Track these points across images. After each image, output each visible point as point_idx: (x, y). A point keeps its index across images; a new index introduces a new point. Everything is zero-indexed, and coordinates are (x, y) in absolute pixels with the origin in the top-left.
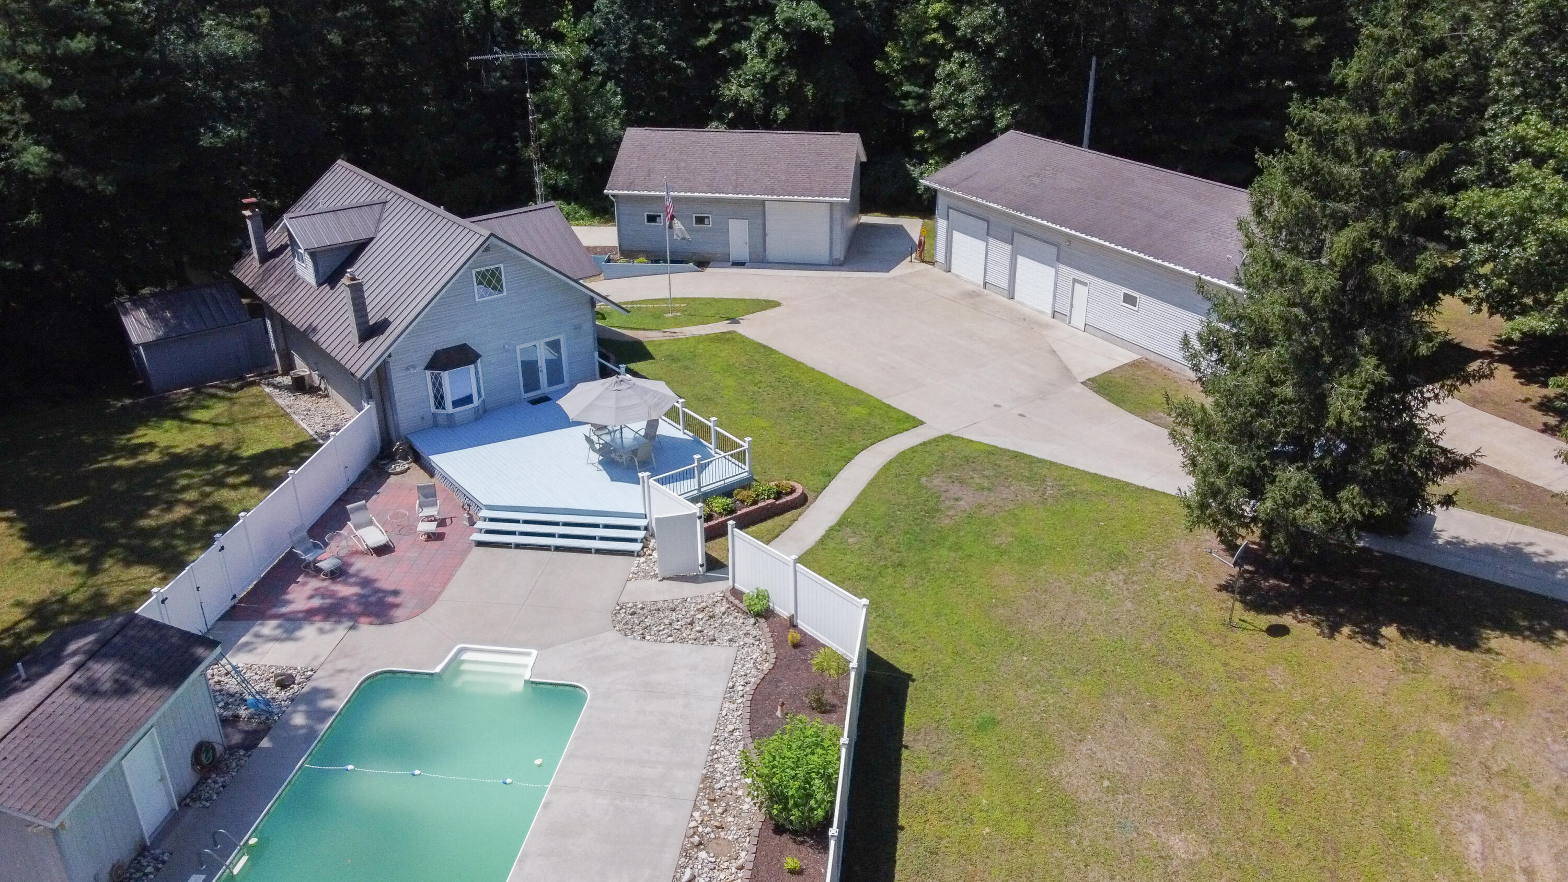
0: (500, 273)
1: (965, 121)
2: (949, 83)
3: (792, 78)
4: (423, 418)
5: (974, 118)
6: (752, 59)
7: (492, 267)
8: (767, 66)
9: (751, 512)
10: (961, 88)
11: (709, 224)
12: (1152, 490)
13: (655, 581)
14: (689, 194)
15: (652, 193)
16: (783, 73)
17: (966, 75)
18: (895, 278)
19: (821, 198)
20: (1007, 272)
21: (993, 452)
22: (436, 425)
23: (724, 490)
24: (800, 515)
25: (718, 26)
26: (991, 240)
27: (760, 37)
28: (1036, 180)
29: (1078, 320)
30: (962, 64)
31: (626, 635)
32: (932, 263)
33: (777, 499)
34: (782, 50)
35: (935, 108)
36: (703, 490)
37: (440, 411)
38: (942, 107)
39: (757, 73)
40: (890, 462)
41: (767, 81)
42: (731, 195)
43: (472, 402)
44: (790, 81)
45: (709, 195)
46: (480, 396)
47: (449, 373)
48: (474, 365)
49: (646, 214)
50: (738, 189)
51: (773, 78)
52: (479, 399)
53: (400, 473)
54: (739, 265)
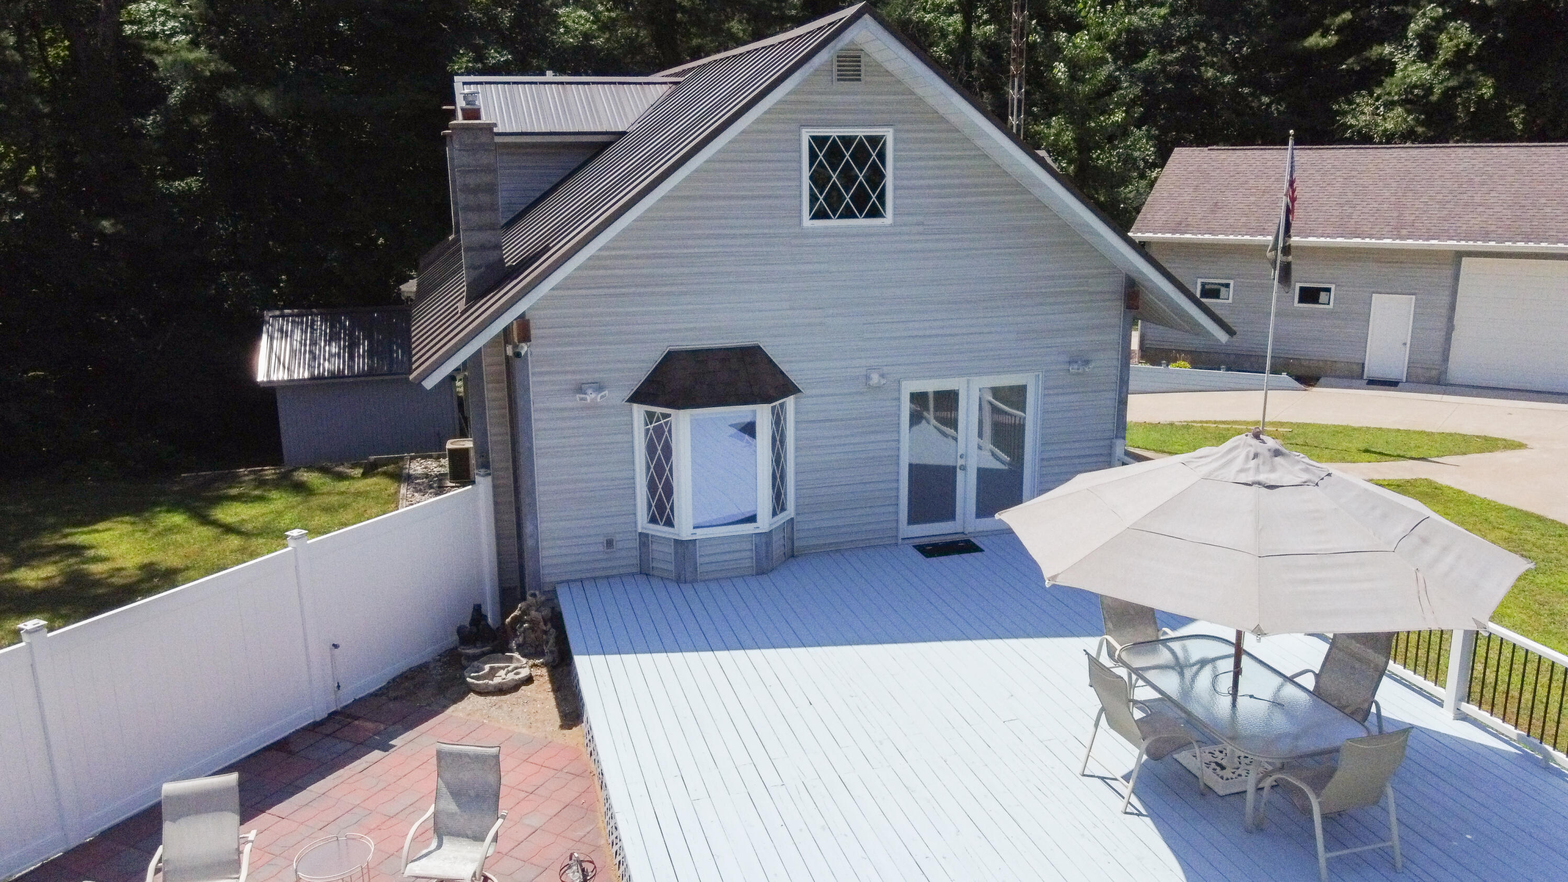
0: (882, 156)
3: (1486, 91)
4: (610, 543)
7: (860, 132)
8: (1436, 75)
11: (1327, 303)
14: (1296, 239)
15: (1221, 237)
16: (1469, 84)
22: (645, 571)
25: (1347, 16)
27: (1427, 27)
34: (1468, 45)
37: (659, 530)
39: (1415, 86)
41: (1434, 98)
42: (1388, 242)
43: (753, 518)
45: (1339, 240)
46: (779, 504)
47: (694, 422)
48: (773, 408)
49: (1199, 281)
50: (1404, 232)
51: (1445, 93)
52: (774, 514)
53: (501, 690)
54: (1383, 384)
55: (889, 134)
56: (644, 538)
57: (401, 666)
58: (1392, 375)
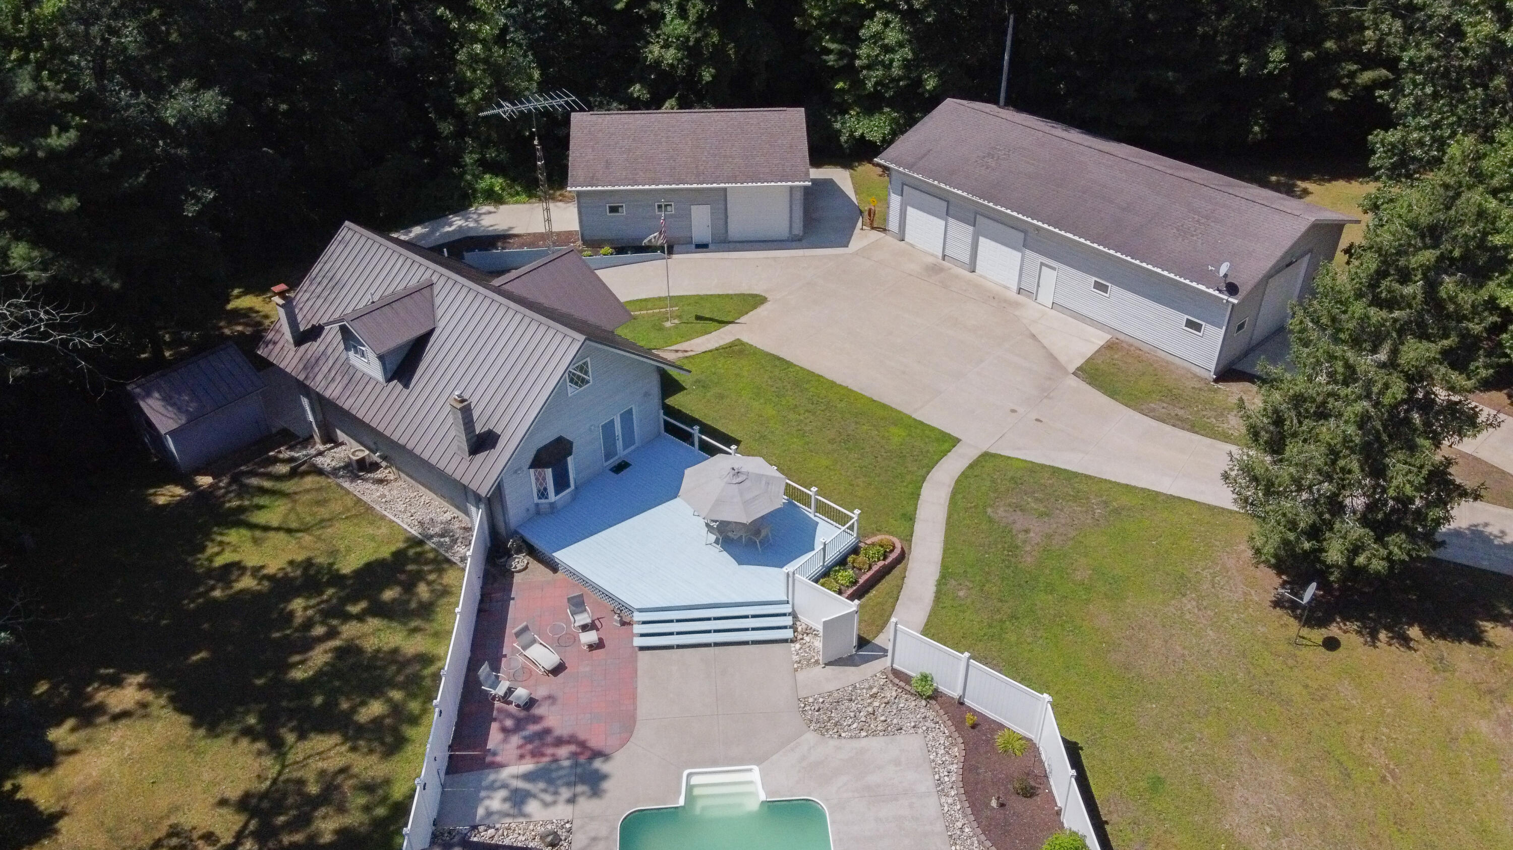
0: (587, 366)
1: (893, 80)
2: (875, 43)
3: (715, 39)
4: (528, 511)
5: (901, 79)
6: (672, 21)
9: (870, 577)
10: (887, 49)
12: (1179, 498)
13: (820, 668)
14: (653, 187)
16: (706, 35)
17: (892, 36)
18: (856, 253)
19: (784, 183)
20: (969, 249)
21: (1034, 468)
22: (538, 514)
23: (840, 559)
24: (905, 569)
26: (950, 220)
28: (992, 162)
29: (1046, 296)
30: (886, 24)
31: (823, 735)
32: (884, 230)
33: (884, 559)
34: (702, 11)
35: (863, 67)
36: (821, 565)
37: (543, 501)
38: (869, 67)
39: (678, 35)
40: (953, 494)
41: (691, 44)
42: (694, 186)
44: (713, 43)
45: (673, 186)
49: (608, 205)
50: (701, 179)
53: (523, 569)
54: (702, 247)
55: (588, 359)
56: (537, 505)
58: (705, 241)
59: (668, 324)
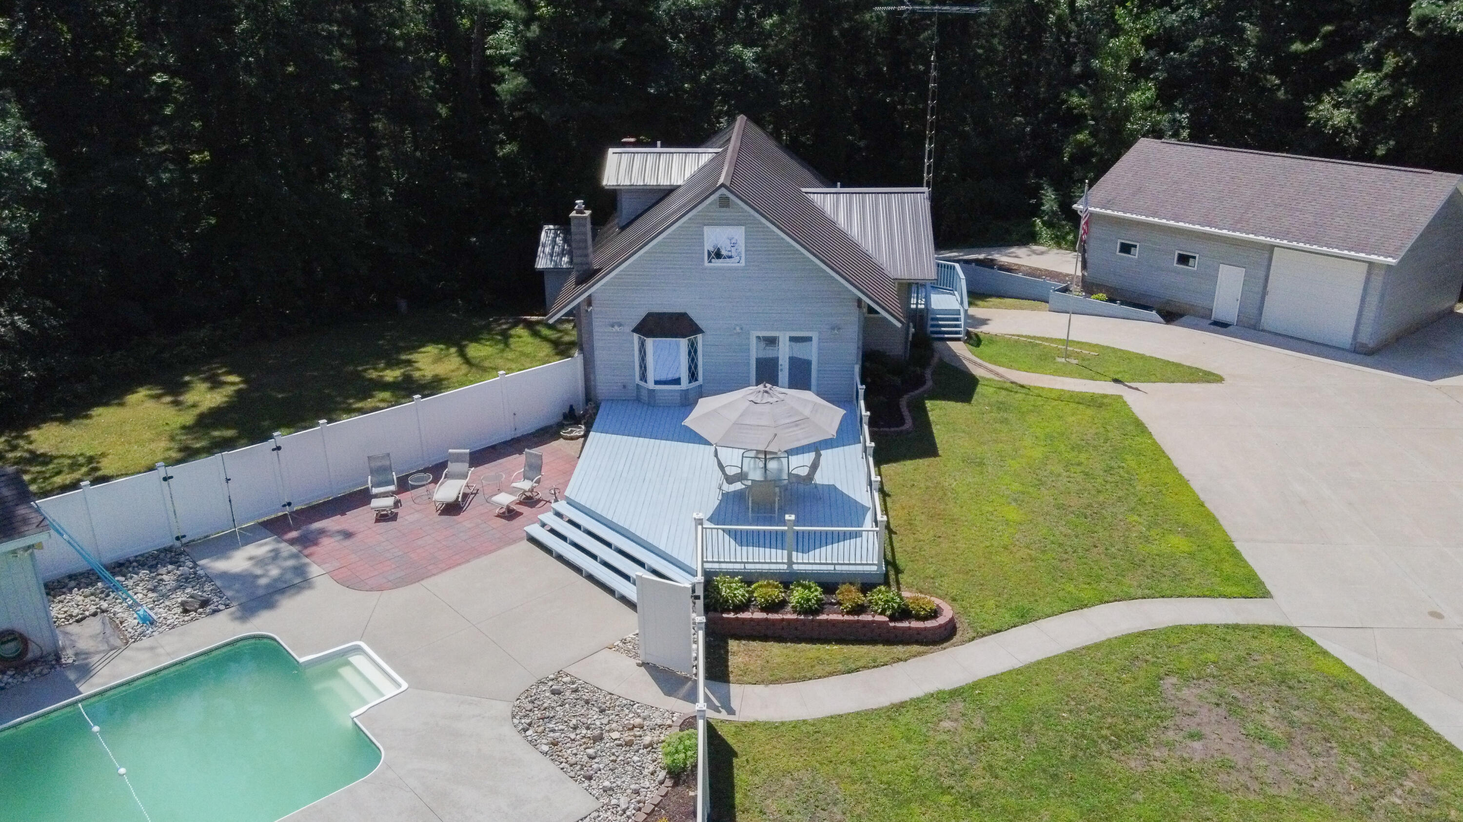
3: (1410, 102)
4: (624, 387)
8: (1378, 84)
9: (843, 622)
11: (1194, 266)
13: (633, 662)
14: (1172, 223)
15: (1128, 215)
16: (1399, 94)
18: (1439, 388)
19: (1353, 253)
22: (638, 399)
23: (824, 579)
24: (919, 654)
25: (1329, 28)
31: (514, 717)
33: (892, 618)
34: (1406, 63)
36: (795, 567)
37: (642, 383)
39: (1359, 92)
40: (1144, 633)
41: (1371, 103)
42: (1225, 232)
43: (679, 384)
44: (1407, 106)
45: (1197, 227)
46: (693, 376)
47: (654, 342)
48: (689, 340)
49: (1119, 241)
50: (1239, 226)
51: (1381, 100)
52: (690, 382)
53: (572, 439)
54: (1220, 326)
55: (742, 228)
56: (637, 386)
57: (543, 424)
58: (1227, 320)
59: (1059, 360)
